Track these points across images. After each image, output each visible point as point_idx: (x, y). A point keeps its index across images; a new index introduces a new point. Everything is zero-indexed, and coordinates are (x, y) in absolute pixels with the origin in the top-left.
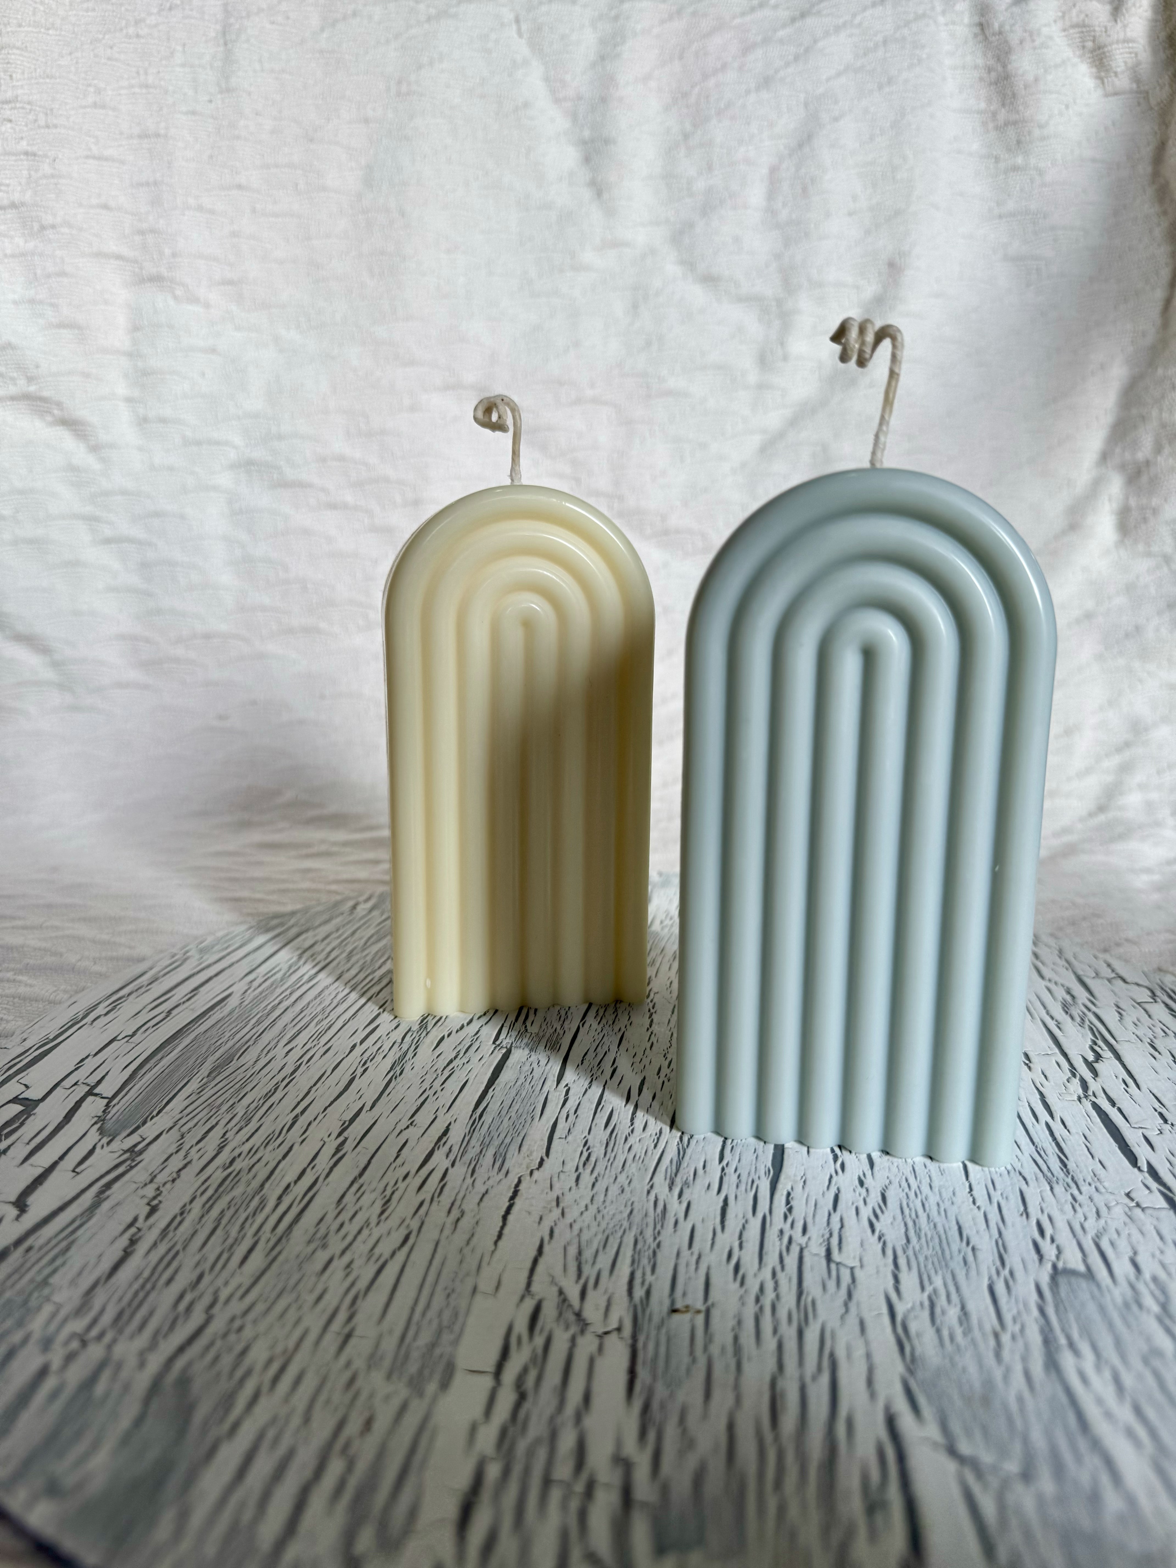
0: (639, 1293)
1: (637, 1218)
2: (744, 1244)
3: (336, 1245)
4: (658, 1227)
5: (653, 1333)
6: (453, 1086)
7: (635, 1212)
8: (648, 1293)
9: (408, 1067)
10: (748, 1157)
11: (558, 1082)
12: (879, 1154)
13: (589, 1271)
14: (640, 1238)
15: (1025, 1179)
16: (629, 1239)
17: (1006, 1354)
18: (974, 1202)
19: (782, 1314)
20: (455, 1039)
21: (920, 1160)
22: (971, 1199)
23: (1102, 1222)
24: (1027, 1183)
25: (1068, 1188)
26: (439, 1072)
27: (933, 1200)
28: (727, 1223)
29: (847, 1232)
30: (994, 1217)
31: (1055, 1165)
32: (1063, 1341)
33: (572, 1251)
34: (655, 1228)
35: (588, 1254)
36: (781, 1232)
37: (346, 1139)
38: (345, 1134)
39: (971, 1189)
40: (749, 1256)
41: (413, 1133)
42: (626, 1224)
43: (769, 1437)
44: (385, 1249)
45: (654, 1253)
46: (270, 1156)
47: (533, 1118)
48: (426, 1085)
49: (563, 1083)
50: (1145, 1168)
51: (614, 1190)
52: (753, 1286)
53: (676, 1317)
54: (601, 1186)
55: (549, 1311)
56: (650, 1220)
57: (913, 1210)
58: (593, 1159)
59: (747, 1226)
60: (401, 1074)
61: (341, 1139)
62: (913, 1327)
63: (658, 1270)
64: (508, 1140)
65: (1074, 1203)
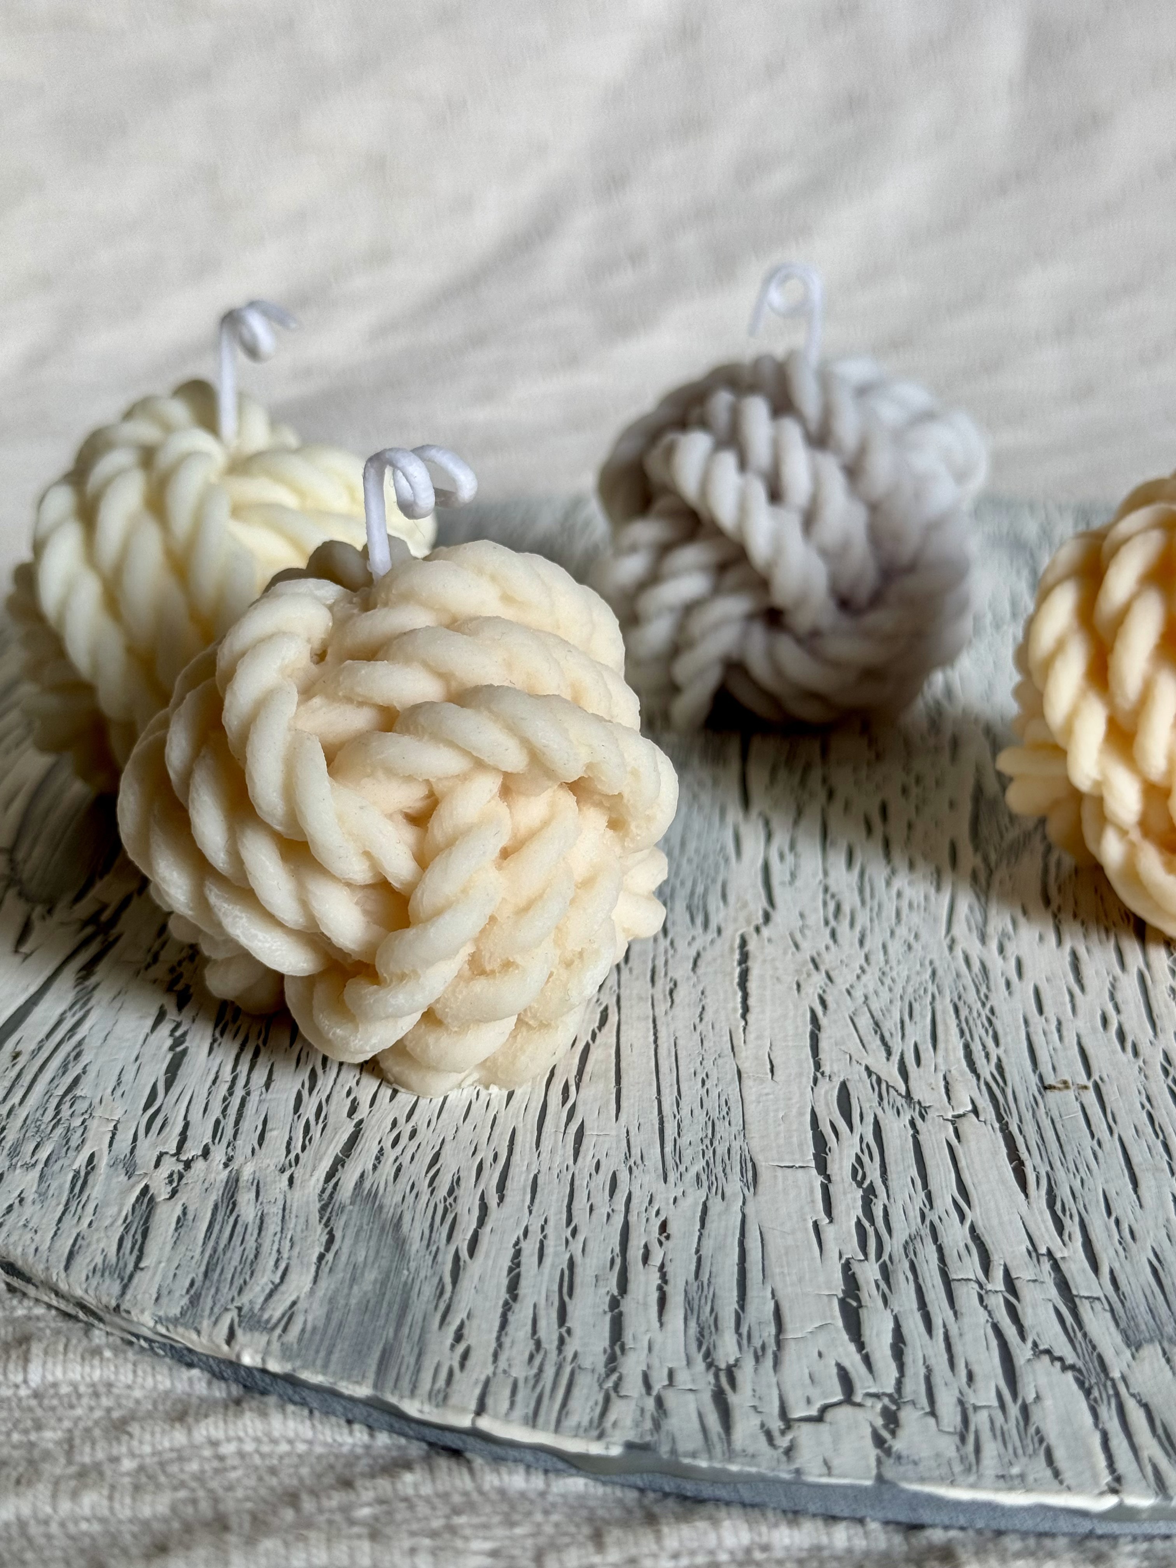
0: (986, 1070)
1: (946, 979)
2: (1122, 1007)
4: (983, 989)
7: (940, 972)
8: (1000, 1067)
11: (747, 812)
14: (960, 1004)
16: (945, 1007)
28: (1086, 982)
33: (865, 1022)
34: (978, 991)
36: (1172, 990)
40: (1135, 1018)
42: (932, 988)
49: (755, 812)
51: (896, 948)
52: (1153, 1055)
55: (862, 1095)
56: (967, 980)
58: (846, 909)
59: (1118, 985)
63: (1002, 1041)
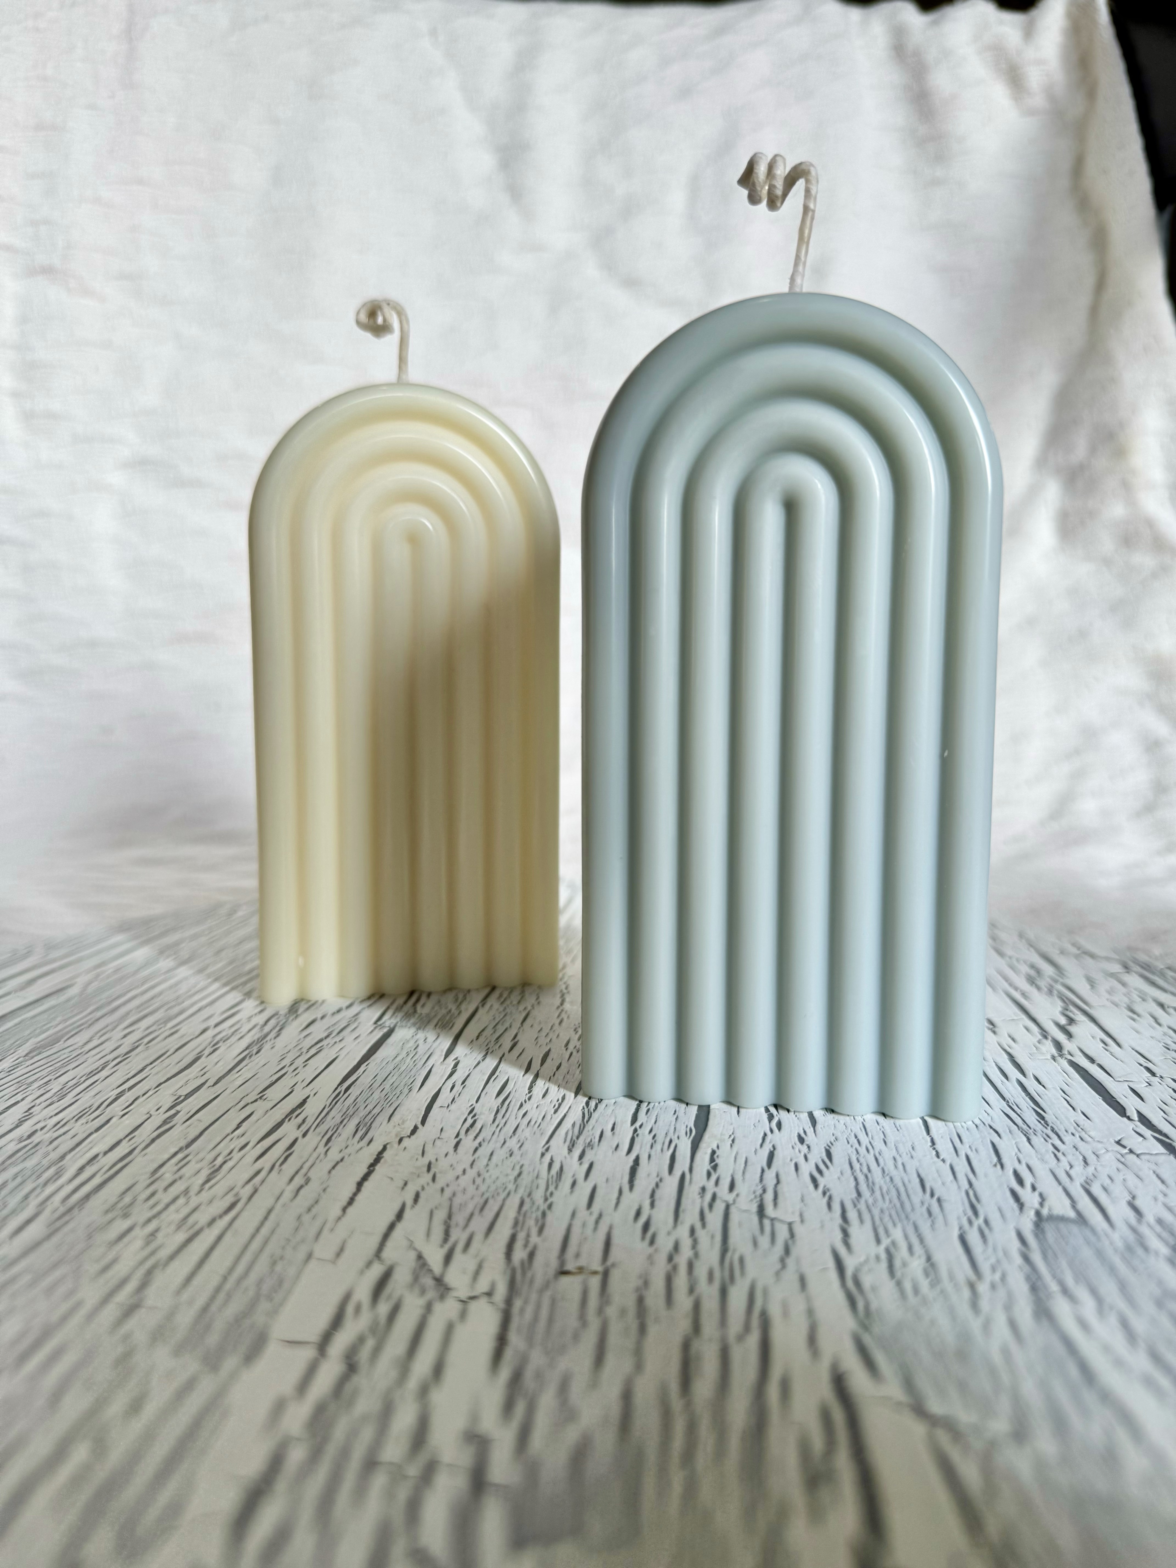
0: (519, 1254)
1: (526, 1180)
2: (657, 1203)
3: (141, 1213)
4: (552, 1188)
5: (534, 1297)
6: (319, 1062)
7: (524, 1176)
8: (532, 1255)
9: (267, 1047)
10: (667, 1118)
11: (447, 1056)
12: (822, 1112)
13: (458, 1235)
14: (527, 1200)
15: (997, 1132)
16: (514, 1201)
17: (984, 1304)
18: (938, 1155)
19: (701, 1272)
20: (328, 1022)
21: (871, 1118)
22: (934, 1153)
23: (1090, 1170)
24: (999, 1135)
25: (1048, 1139)
26: (304, 1050)
27: (888, 1155)
28: (637, 1182)
29: (783, 1188)
30: (962, 1168)
31: (1031, 1118)
32: (1054, 1287)
33: (441, 1215)
34: (547, 1189)
35: (459, 1218)
36: (703, 1189)
37: (178, 1112)
38: (178, 1108)
39: (933, 1143)
40: (662, 1215)
41: (262, 1106)
42: (511, 1187)
43: (677, 1404)
44: (202, 1218)
45: (544, 1214)
46: (80, 1129)
47: (410, 1090)
48: (286, 1062)
49: (452, 1057)
50: (1135, 1117)
51: (500, 1154)
52: (665, 1244)
53: (565, 1280)
54: (484, 1151)
55: (401, 1277)
56: (542, 1183)
57: (865, 1165)
58: (478, 1126)
59: (661, 1185)
60: (257, 1053)
61: (173, 1112)
62: (867, 1281)
63: (546, 1231)
64: (376, 1111)
65: (1056, 1152)
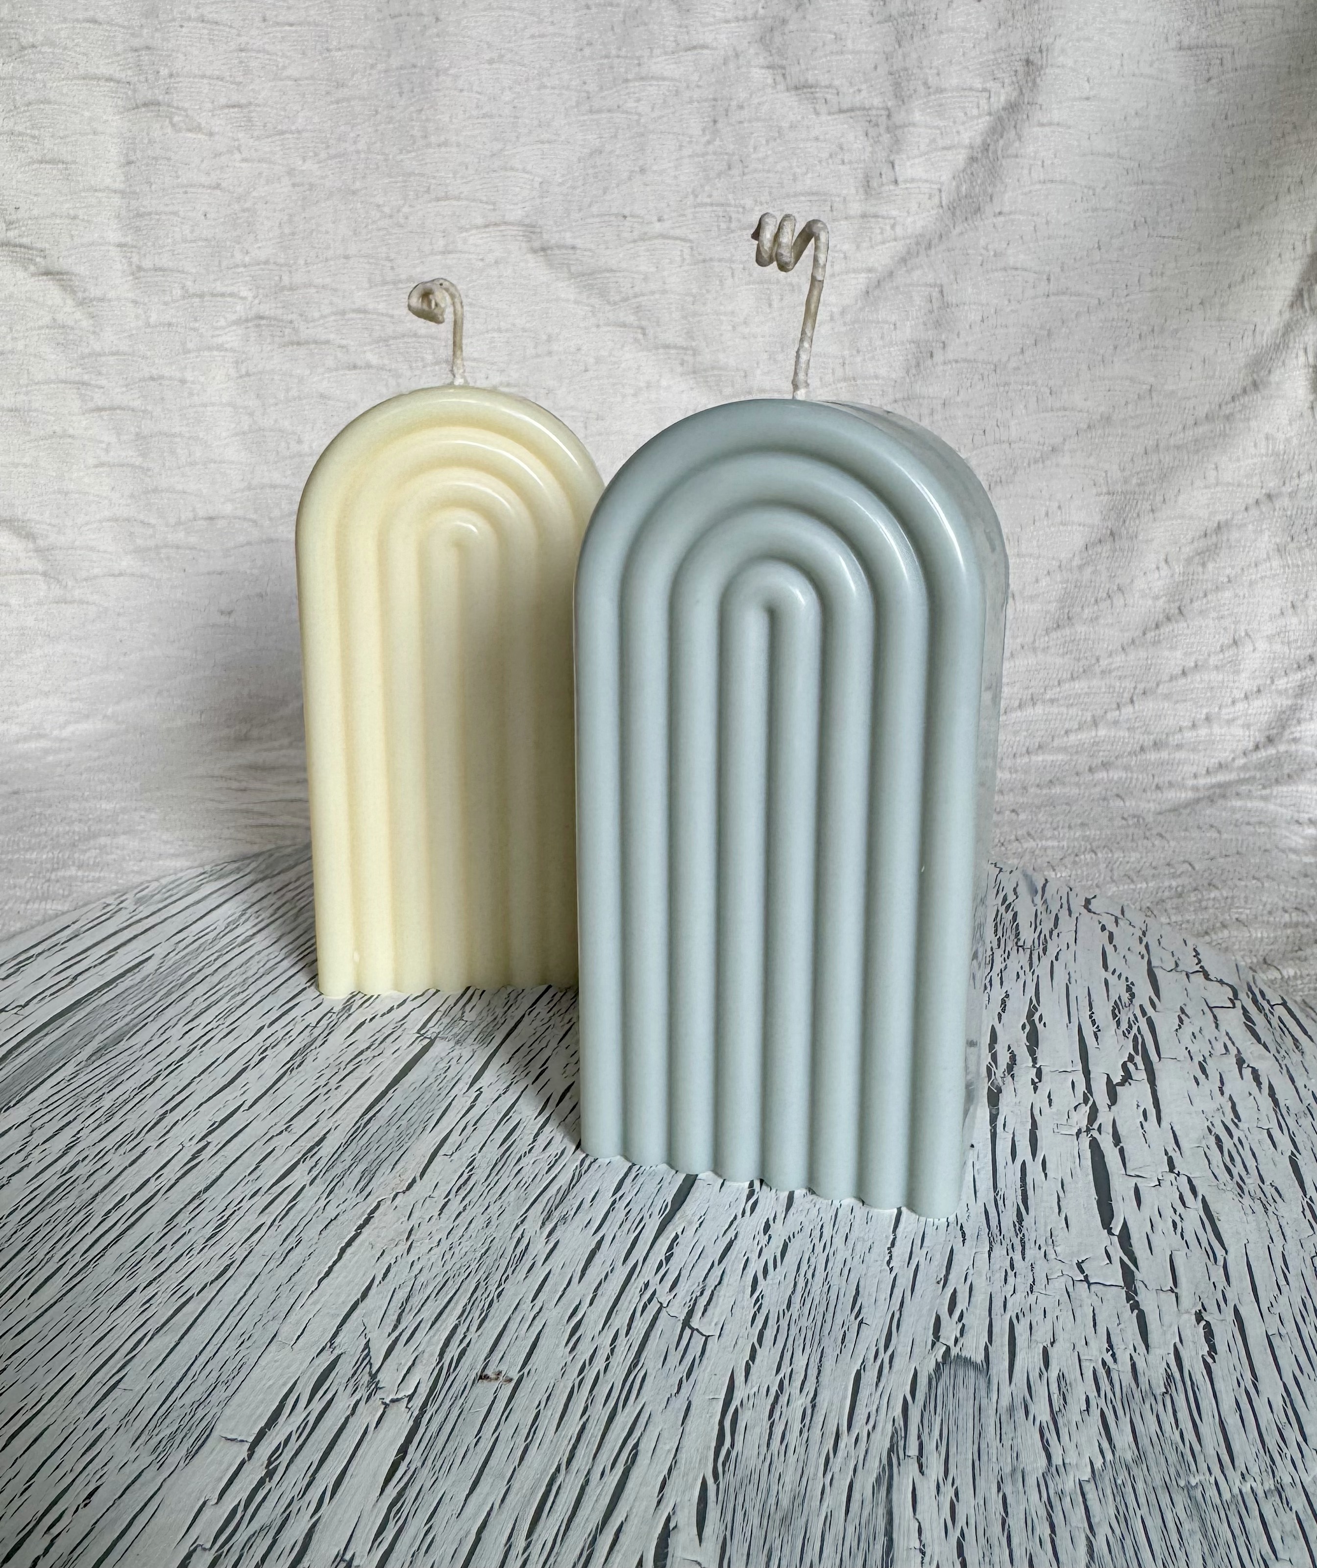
0: (453, 1351)
1: (491, 1259)
2: (596, 1300)
3: (145, 1273)
4: (510, 1271)
5: (445, 1406)
6: (351, 1084)
7: (491, 1251)
8: (463, 1352)
9: (310, 1058)
10: (651, 1187)
11: (472, 1082)
12: (804, 1191)
13: (409, 1322)
14: (483, 1284)
15: (964, 1235)
16: (470, 1285)
17: (839, 1461)
18: (888, 1263)
19: (602, 1390)
20: (378, 1023)
21: (846, 1201)
22: (887, 1258)
23: (1032, 1298)
24: (964, 1241)
25: (1010, 1251)
26: (343, 1066)
27: (841, 1255)
28: (590, 1269)
29: (723, 1291)
30: (904, 1282)
31: (1009, 1219)
32: (913, 1451)
33: (401, 1295)
34: (504, 1273)
35: (416, 1301)
36: (647, 1285)
37: (209, 1143)
38: (209, 1139)
39: (893, 1244)
41: (286, 1139)
42: (474, 1266)
44: (194, 1283)
46: (117, 1161)
48: (322, 1082)
50: (1117, 1230)
51: (478, 1224)
52: (584, 1351)
53: (482, 1385)
54: (466, 1217)
55: (345, 1369)
56: (504, 1263)
57: (812, 1267)
58: (471, 1182)
59: (610, 1276)
60: (299, 1066)
61: (203, 1143)
62: (745, 1419)
63: (485, 1324)
64: (385, 1155)
65: (1009, 1270)
